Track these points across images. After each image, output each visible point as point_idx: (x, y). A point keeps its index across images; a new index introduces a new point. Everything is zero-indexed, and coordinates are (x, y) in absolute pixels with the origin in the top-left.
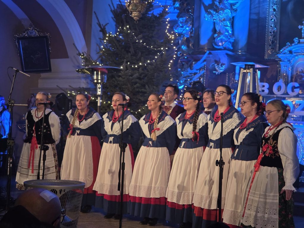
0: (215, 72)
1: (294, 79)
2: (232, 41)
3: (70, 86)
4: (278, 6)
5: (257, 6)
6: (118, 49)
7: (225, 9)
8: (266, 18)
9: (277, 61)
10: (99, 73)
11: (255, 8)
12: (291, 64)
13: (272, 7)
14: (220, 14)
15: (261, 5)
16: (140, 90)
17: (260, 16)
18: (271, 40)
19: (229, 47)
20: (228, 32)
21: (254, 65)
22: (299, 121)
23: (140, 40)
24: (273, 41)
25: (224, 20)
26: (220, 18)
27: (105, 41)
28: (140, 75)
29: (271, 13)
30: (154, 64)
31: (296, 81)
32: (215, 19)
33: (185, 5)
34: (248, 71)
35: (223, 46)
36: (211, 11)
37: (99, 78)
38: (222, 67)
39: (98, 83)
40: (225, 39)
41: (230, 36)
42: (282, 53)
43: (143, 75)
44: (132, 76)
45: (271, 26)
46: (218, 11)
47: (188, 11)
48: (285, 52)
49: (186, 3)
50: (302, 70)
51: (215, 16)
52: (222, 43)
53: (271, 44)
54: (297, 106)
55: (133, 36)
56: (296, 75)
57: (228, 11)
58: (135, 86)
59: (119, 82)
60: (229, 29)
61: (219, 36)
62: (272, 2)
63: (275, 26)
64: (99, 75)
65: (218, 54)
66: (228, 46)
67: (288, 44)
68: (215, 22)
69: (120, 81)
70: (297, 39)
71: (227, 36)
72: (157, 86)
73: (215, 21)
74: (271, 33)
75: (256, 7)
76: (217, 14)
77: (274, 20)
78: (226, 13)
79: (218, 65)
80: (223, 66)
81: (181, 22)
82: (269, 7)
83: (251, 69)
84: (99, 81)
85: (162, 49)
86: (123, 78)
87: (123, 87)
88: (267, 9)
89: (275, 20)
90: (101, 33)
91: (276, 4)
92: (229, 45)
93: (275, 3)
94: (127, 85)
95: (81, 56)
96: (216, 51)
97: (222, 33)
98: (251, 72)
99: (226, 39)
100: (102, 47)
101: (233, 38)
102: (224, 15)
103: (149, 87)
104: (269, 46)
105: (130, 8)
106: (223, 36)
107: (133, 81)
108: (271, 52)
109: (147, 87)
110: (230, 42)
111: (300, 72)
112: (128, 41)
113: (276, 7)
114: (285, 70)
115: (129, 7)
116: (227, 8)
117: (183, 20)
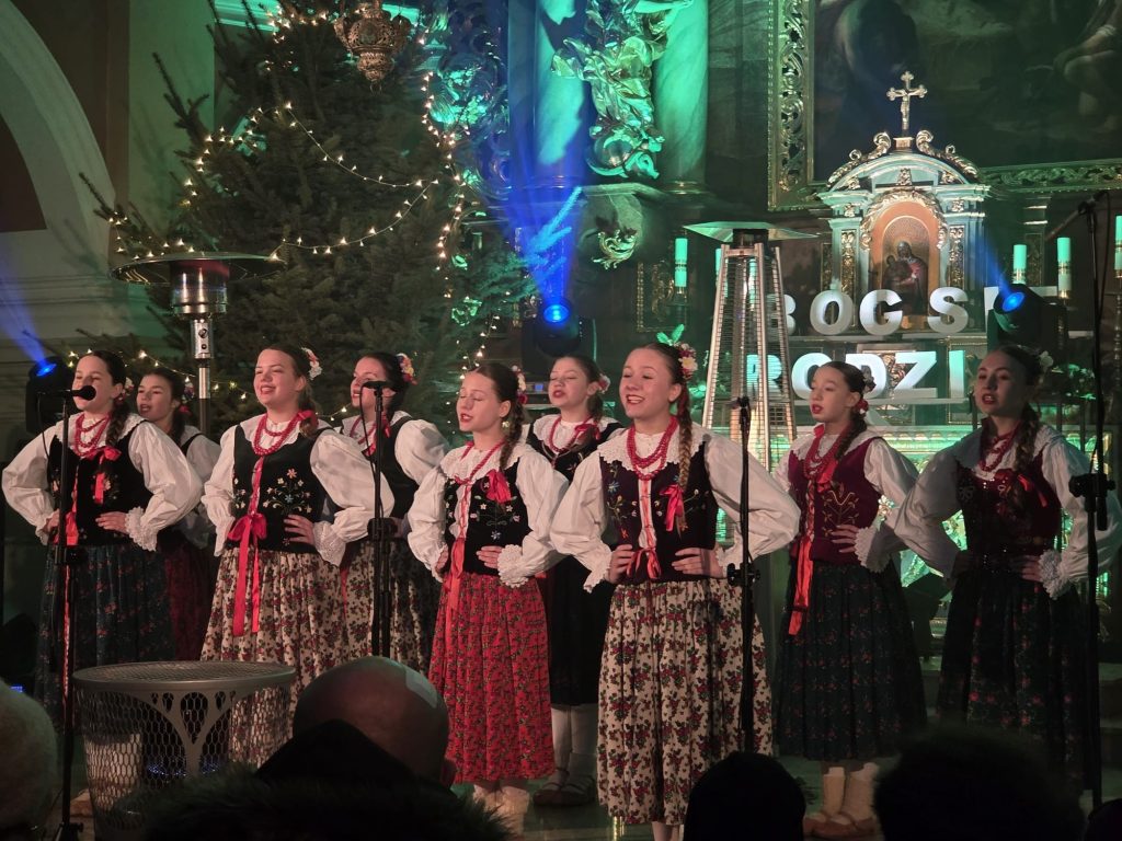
0: (599, 261)
1: (880, 279)
2: (654, 147)
3: (82, 332)
4: (806, 22)
5: (734, 21)
6: (250, 187)
7: (626, 37)
8: (765, 64)
9: (814, 217)
10: (201, 279)
11: (725, 30)
12: (867, 226)
13: (786, 24)
14: (609, 55)
15: (746, 19)
16: (342, 338)
17: (745, 59)
18: (786, 144)
19: (646, 170)
20: (639, 117)
21: (764, 232)
22: (907, 423)
23: (339, 155)
24: (793, 145)
25: (625, 74)
26: (611, 69)
27: (200, 162)
28: (338, 283)
29: (781, 47)
30: (391, 241)
31: (888, 286)
32: (592, 73)
33: (468, 23)
34: (747, 253)
35: (624, 169)
36: (574, 44)
37: (201, 299)
38: (624, 241)
39: (195, 315)
40: (631, 142)
41: (647, 132)
42: (837, 186)
43: (347, 282)
44: (310, 288)
45: (785, 94)
46: (599, 41)
47: (480, 43)
48: (844, 184)
49: (471, 17)
50: (906, 244)
51: (590, 61)
52: (621, 158)
53: (788, 157)
54: (896, 373)
55: (309, 141)
56: (888, 262)
57: (636, 43)
58: (323, 323)
59: (263, 311)
60: (644, 107)
61: (607, 133)
62: (784, 8)
63: (799, 94)
64: (201, 286)
65: (607, 197)
66: (641, 166)
67: (854, 156)
68: (593, 84)
69: (267, 308)
70: (884, 138)
71: (638, 132)
72: (402, 321)
73: (590, 78)
74: (785, 116)
75: (730, 28)
76: (597, 53)
77: (796, 72)
78: (631, 51)
79: (611, 235)
80: (630, 240)
81: (456, 86)
82: (776, 24)
83: (756, 245)
84: (202, 309)
85: (419, 183)
86: (279, 296)
87: (279, 327)
88: (768, 31)
89: (799, 70)
90: (183, 132)
91: (799, 16)
92: (646, 162)
93: (795, 11)
94: (295, 321)
95: (111, 220)
96: (603, 187)
97: (619, 121)
98: (756, 255)
99: (634, 143)
100: (189, 183)
101: (660, 139)
102: (624, 58)
103: (372, 323)
104: (780, 162)
105: (353, 37)
106: (621, 131)
107: (316, 304)
108: (790, 184)
109: (366, 323)
110: (648, 152)
111: (899, 252)
112: (292, 161)
113: (801, 25)
114: (848, 246)
115: (347, 37)
116: (633, 33)
117: (465, 78)
